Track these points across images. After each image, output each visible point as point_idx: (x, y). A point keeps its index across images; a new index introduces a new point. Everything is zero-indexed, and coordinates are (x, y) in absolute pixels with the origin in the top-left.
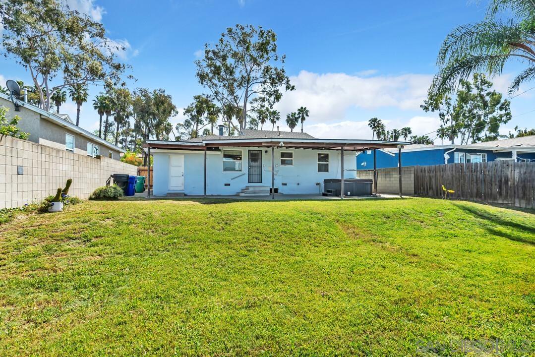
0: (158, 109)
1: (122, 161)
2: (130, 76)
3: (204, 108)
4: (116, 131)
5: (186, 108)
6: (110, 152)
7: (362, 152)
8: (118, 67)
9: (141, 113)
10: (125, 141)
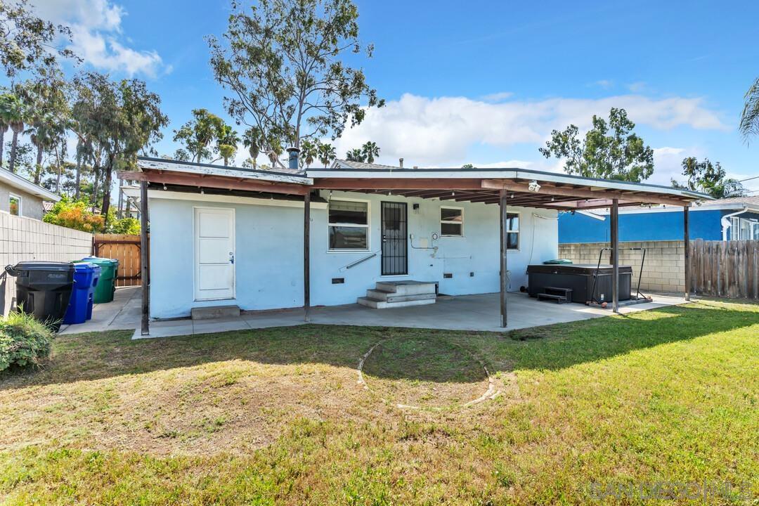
0: (130, 119)
1: (49, 221)
2: (67, 52)
3: (211, 133)
4: (35, 162)
5: (179, 129)
6: (16, 197)
7: (570, 211)
8: (37, 27)
9: (93, 121)
10: (54, 184)
